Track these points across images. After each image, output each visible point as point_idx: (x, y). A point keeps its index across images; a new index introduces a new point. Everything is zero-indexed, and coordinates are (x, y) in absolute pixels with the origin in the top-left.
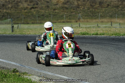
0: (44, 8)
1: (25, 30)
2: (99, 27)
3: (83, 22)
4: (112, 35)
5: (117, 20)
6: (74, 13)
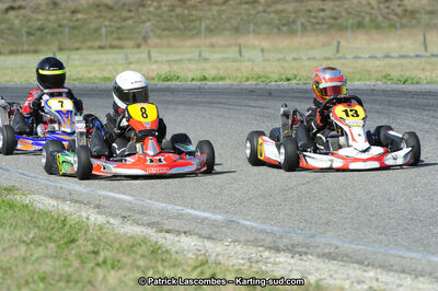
0: (42, 8)
2: (206, 60)
3: (156, 46)
4: (246, 81)
6: (130, 22)
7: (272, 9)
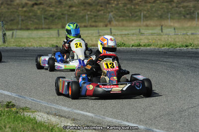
0: (53, 4)
1: (24, 40)
2: (142, 34)
3: (116, 26)
4: (163, 47)
5: (170, 23)
6: (102, 12)
7: (181, 5)
